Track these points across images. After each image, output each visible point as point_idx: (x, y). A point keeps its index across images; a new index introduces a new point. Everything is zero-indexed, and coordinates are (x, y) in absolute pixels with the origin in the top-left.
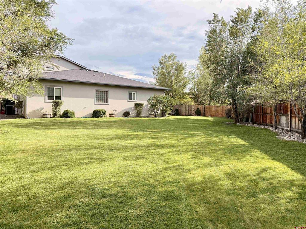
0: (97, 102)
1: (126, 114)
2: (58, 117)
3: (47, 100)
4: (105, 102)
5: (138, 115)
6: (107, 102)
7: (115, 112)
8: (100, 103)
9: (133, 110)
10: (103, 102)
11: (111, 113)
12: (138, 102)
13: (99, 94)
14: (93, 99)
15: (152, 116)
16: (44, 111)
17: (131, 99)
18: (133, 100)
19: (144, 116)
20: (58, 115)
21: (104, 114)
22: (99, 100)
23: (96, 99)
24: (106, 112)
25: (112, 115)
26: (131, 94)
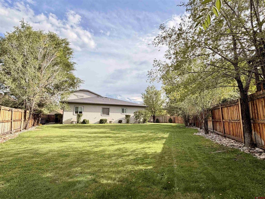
0: (103, 114)
1: (120, 122)
2: (80, 123)
3: (75, 114)
4: (107, 115)
5: (128, 122)
6: (109, 115)
7: (113, 120)
8: (104, 115)
9: (125, 119)
10: (106, 115)
11: (110, 121)
12: (128, 114)
13: (104, 110)
14: (100, 113)
15: (137, 123)
16: (72, 120)
17: (123, 112)
18: (124, 113)
19: (131, 123)
20: (79, 122)
21: (106, 122)
22: (104, 113)
23: (102, 113)
24: (107, 120)
25: (111, 122)
26: (123, 110)
